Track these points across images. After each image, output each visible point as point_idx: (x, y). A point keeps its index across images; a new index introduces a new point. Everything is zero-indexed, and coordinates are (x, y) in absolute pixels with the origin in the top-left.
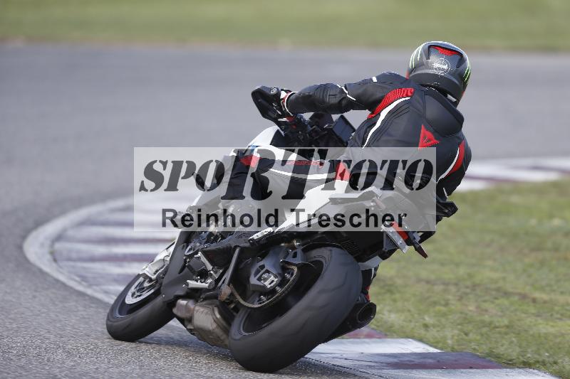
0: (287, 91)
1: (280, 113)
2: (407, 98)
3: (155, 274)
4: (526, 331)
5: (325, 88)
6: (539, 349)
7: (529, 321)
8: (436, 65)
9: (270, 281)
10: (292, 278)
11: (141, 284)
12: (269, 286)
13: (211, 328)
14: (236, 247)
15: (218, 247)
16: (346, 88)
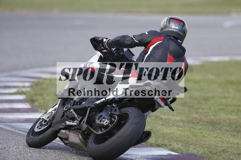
0: (106, 39)
1: (103, 48)
2: (161, 42)
3: (48, 118)
4: (158, 131)
5: (125, 37)
6: (163, 139)
7: (159, 127)
8: (173, 27)
9: (106, 122)
10: (116, 121)
11: (41, 122)
12: (105, 124)
13: (77, 143)
14: (88, 107)
15: (80, 107)
16: (134, 37)
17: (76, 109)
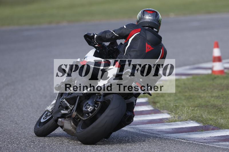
1: (95, 43)
2: (139, 33)
3: (51, 110)
5: (106, 32)
9: (90, 109)
11: (47, 114)
12: (90, 111)
13: (70, 129)
14: (78, 96)
15: (70, 97)
16: (114, 31)
17: (68, 99)
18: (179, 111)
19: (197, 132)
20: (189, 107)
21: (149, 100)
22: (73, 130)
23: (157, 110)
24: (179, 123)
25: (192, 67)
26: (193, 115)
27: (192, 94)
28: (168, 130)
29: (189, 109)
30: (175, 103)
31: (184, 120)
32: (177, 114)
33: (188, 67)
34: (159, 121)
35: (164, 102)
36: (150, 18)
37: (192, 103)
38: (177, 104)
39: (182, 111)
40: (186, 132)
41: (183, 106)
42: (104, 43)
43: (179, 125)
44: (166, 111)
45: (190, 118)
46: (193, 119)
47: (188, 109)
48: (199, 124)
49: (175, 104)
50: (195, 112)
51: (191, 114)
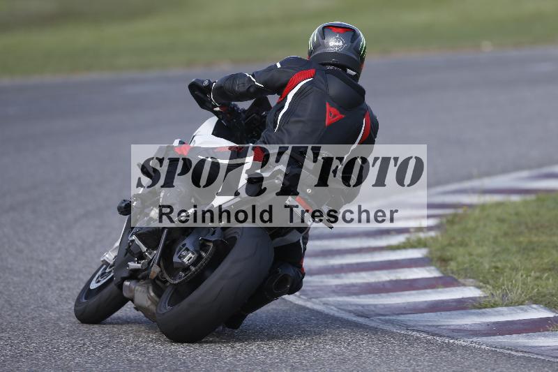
2: (310, 79)
3: (113, 260)
5: (234, 79)
9: (188, 258)
11: (105, 270)
12: (187, 263)
13: (147, 305)
14: (164, 228)
15: (148, 229)
16: (253, 76)
17: (141, 234)
18: (503, 280)
19: (547, 333)
20: (528, 271)
21: (430, 252)
22: (153, 308)
23: (449, 277)
24: (505, 309)
25: (535, 172)
26: (538, 290)
27: (535, 239)
28: (477, 328)
29: (530, 276)
30: (495, 262)
31: (515, 303)
32: (499, 287)
33: (525, 174)
34: (454, 304)
35: (467, 258)
36: (337, 44)
37: (535, 262)
38: (499, 265)
39: (512, 281)
40: (519, 332)
41: (515, 269)
42: (236, 103)
43: (503, 315)
44: (471, 280)
45: (531, 298)
46: (537, 300)
47: (527, 276)
48: (554, 312)
49: (493, 264)
50: (543, 283)
51: (533, 289)
